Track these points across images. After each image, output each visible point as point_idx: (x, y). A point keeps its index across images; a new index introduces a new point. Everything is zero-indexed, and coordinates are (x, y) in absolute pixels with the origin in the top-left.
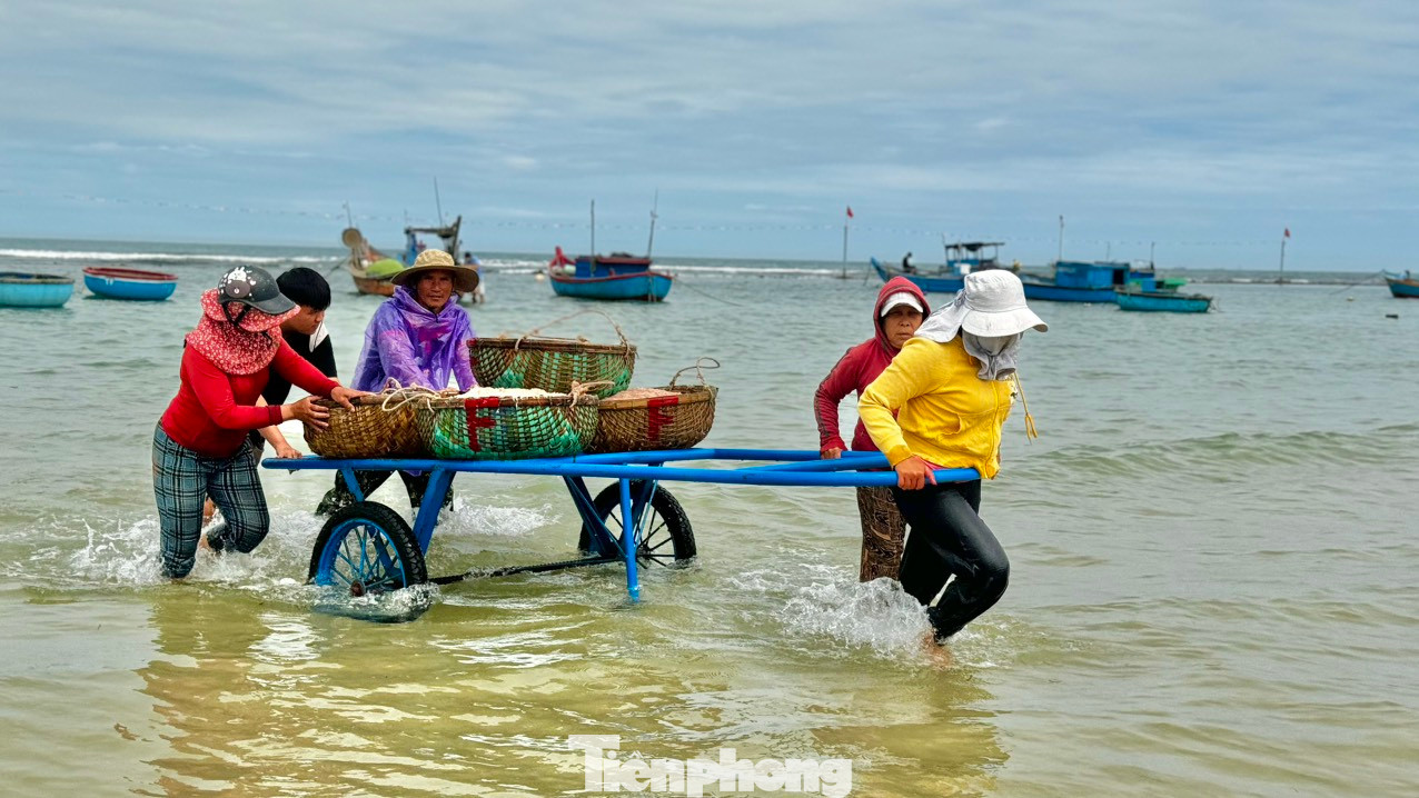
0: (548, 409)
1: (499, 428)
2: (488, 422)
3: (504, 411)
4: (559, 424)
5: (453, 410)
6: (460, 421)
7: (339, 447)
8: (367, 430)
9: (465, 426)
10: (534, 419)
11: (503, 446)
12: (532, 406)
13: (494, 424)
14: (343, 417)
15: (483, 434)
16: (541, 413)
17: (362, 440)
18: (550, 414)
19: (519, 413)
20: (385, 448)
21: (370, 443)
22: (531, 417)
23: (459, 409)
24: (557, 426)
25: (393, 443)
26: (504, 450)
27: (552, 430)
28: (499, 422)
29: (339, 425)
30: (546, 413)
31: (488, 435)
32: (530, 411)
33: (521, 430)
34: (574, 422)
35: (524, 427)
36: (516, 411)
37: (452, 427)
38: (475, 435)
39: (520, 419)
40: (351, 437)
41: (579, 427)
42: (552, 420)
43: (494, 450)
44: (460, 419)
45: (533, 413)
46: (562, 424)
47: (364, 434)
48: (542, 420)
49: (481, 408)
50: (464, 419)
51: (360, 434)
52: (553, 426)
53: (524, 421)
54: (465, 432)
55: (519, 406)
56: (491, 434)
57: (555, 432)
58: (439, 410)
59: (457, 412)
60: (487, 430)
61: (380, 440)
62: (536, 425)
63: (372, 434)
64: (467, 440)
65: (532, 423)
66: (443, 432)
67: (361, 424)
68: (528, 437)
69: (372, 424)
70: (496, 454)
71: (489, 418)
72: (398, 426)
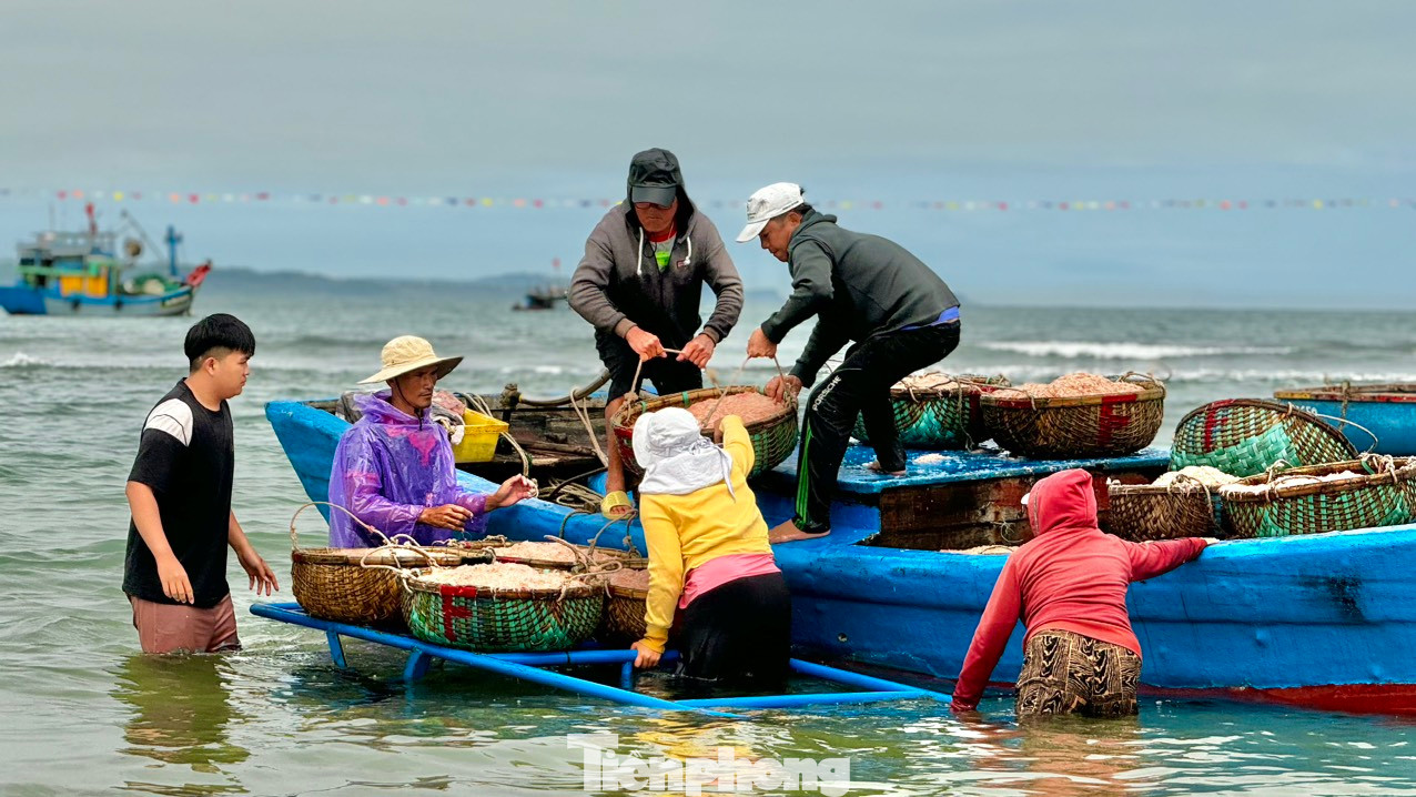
0: (530, 603)
1: (475, 619)
2: (465, 613)
3: (482, 602)
4: (542, 620)
5: (430, 594)
6: (436, 608)
7: (324, 607)
8: (353, 594)
9: (440, 613)
10: (514, 613)
11: (480, 639)
12: (512, 600)
13: (470, 614)
14: (330, 576)
15: (459, 624)
16: (521, 607)
17: (347, 603)
18: (532, 609)
19: (498, 606)
20: (372, 615)
21: (356, 608)
22: (510, 611)
23: (436, 595)
24: (540, 622)
25: (380, 610)
26: (481, 643)
27: (533, 626)
28: (475, 614)
29: (324, 584)
30: (528, 608)
31: (463, 626)
32: (509, 604)
33: (499, 624)
34: (561, 617)
35: (503, 621)
36: (494, 604)
37: (428, 613)
38: (451, 625)
39: (498, 612)
40: (336, 599)
41: (567, 622)
42: (534, 615)
43: (470, 641)
44: (436, 605)
45: (513, 607)
46: (546, 620)
47: (349, 597)
48: (522, 615)
49: (458, 596)
50: (440, 605)
51: (346, 596)
52: (536, 621)
53: (502, 615)
54: (441, 620)
55: (497, 598)
56: (467, 625)
57: (537, 628)
58: (417, 592)
59: (433, 598)
60: (463, 620)
61: (367, 606)
62: (515, 620)
63: (358, 599)
64: (442, 628)
65: (510, 618)
66: (420, 616)
67: (347, 587)
68: (507, 632)
69: (358, 588)
70: (473, 646)
71: (466, 608)
72: (387, 591)
